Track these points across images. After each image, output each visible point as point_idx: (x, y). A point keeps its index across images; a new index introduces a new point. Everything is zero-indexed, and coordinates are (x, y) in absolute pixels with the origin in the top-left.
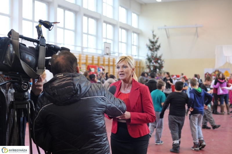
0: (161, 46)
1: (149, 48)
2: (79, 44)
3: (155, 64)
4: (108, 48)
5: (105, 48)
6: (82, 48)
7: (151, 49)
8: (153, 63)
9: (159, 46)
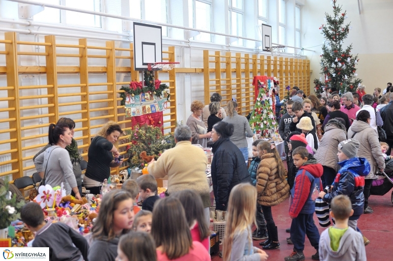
0: (350, 28)
1: (326, 32)
2: (220, 28)
3: (340, 64)
4: (268, 36)
5: (264, 36)
6: (228, 37)
7: (329, 36)
8: (336, 63)
9: (347, 30)
